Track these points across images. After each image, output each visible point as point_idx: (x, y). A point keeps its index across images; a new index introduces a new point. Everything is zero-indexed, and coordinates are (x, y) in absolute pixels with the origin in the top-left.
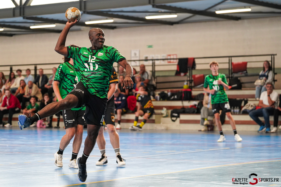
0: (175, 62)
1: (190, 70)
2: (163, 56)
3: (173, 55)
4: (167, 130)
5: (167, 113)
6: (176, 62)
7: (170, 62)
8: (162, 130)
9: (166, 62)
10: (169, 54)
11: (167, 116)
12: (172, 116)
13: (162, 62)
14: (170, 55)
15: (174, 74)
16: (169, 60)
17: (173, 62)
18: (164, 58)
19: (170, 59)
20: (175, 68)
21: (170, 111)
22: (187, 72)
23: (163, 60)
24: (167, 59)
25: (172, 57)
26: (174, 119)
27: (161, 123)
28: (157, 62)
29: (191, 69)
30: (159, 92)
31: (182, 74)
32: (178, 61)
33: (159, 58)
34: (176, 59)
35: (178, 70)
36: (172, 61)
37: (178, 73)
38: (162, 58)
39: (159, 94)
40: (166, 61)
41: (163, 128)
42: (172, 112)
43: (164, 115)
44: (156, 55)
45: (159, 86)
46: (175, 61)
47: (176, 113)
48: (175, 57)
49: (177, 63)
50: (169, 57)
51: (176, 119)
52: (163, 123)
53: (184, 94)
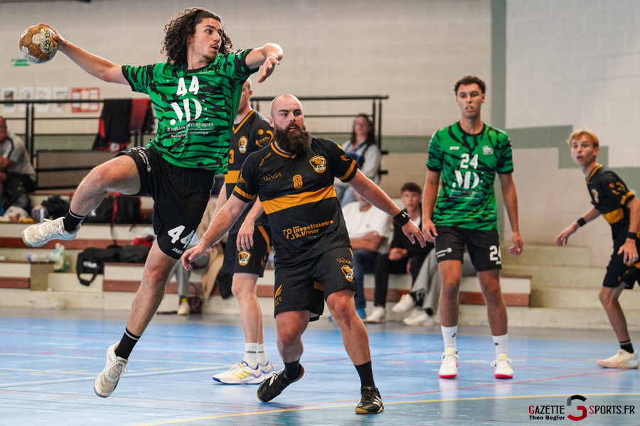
0: (96, 111)
1: (136, 135)
2: (58, 93)
3: (87, 89)
4: (65, 308)
5: (67, 259)
6: (97, 109)
7: (79, 110)
8: (52, 309)
9: (67, 110)
10: (77, 86)
11: (65, 270)
12: (81, 269)
13: (56, 110)
14: (79, 90)
15: (89, 144)
16: (76, 105)
17: (87, 111)
18: (61, 97)
19: (81, 101)
20: (93, 127)
21: (74, 254)
22: (129, 141)
23: (59, 102)
24: (72, 101)
25: (85, 96)
26: (87, 277)
27: (49, 289)
28: (40, 110)
29: (140, 133)
30: (46, 198)
31: (114, 147)
32: (101, 105)
33: (48, 97)
34: (98, 102)
35: (103, 134)
36: (85, 106)
37: (101, 143)
38: (55, 98)
39: (44, 204)
40: (68, 106)
41: (55, 304)
42: (82, 258)
43: (57, 267)
44: (39, 89)
45: (44, 179)
46: (94, 107)
47: (93, 262)
48: (94, 97)
49: (98, 115)
50: (76, 96)
51: (93, 279)
52: (53, 290)
53: (118, 204)
